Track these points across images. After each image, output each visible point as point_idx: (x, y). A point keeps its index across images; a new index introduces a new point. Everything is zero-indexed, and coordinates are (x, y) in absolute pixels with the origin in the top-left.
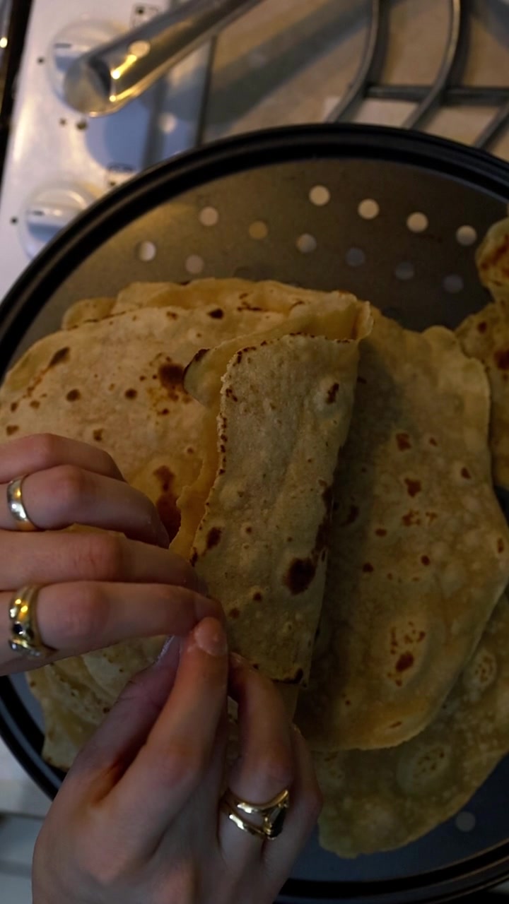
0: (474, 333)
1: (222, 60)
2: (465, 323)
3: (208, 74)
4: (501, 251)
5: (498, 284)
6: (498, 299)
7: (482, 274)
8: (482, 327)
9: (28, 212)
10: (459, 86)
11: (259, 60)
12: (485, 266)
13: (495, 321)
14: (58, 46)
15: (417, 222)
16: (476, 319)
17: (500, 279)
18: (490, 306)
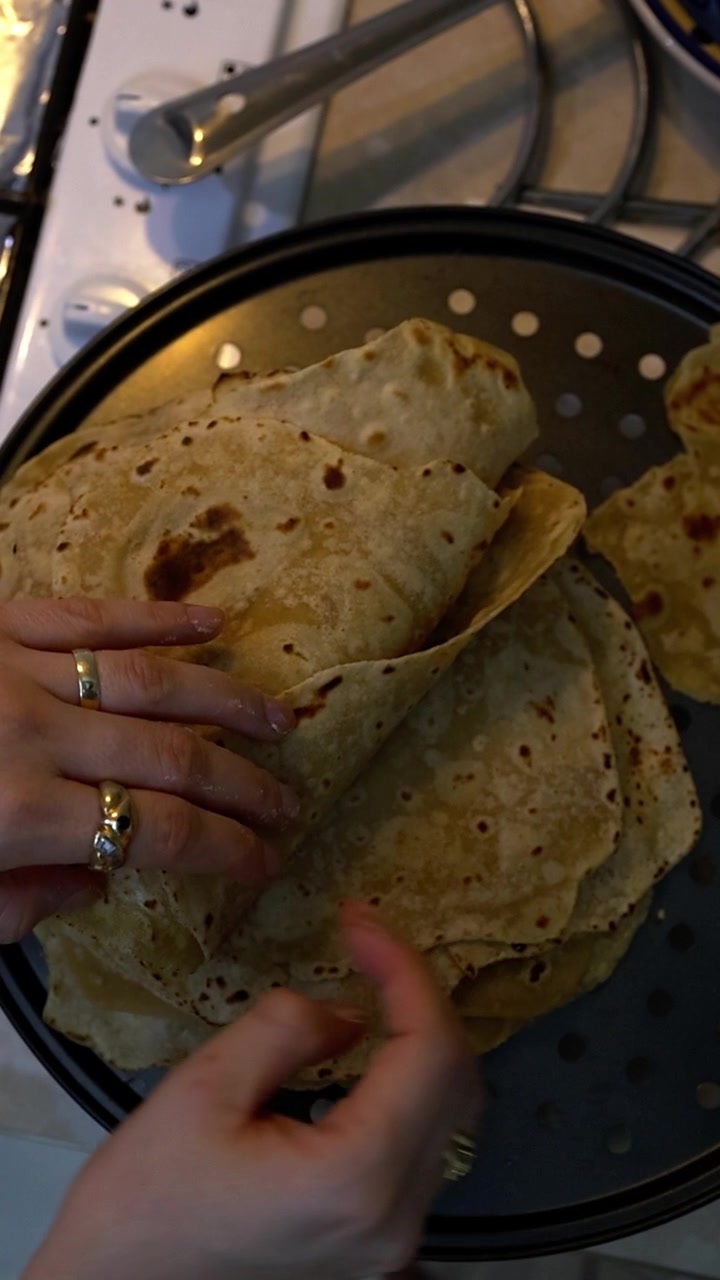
0: (658, 490)
1: (332, 143)
2: (647, 477)
3: (313, 157)
4: (698, 387)
5: (692, 429)
6: (690, 449)
7: (671, 415)
8: (669, 483)
9: (67, 306)
10: (640, 198)
11: (380, 147)
12: (676, 405)
13: (688, 476)
14: (122, 97)
15: (589, 345)
16: (660, 473)
17: (695, 422)
18: (680, 457)
